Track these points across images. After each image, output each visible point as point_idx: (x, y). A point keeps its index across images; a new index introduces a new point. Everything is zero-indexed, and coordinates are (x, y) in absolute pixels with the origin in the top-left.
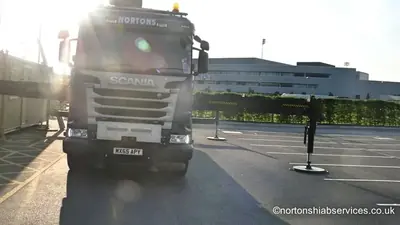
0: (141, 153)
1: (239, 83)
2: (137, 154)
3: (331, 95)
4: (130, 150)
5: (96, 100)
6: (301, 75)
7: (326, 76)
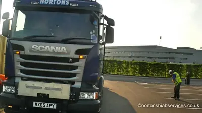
0: (55, 107)
1: (148, 58)
2: (51, 107)
3: (194, 63)
4: (46, 104)
5: (22, 64)
6: (179, 53)
7: (192, 54)
